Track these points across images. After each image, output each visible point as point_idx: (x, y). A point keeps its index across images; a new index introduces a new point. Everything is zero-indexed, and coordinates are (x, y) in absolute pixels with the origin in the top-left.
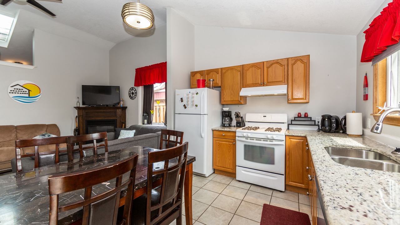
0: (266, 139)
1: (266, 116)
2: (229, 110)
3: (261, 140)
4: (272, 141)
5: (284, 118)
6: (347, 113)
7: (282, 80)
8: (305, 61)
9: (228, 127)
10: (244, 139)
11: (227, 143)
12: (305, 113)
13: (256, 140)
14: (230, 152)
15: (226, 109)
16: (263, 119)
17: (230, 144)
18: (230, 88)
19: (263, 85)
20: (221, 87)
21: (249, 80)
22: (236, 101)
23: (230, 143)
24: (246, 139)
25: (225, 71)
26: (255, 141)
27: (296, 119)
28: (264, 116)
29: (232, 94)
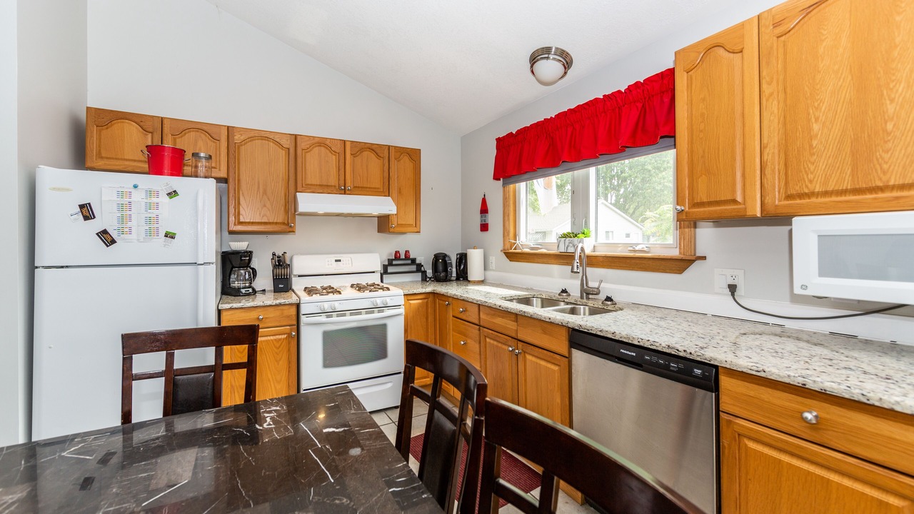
0: (370, 310)
1: (340, 261)
2: (248, 250)
3: (360, 314)
4: (383, 311)
5: (374, 262)
6: (468, 250)
7: (379, 187)
8: (414, 155)
9: (249, 295)
10: (323, 319)
11: (272, 338)
12: (396, 252)
13: (351, 314)
14: (280, 360)
15: (239, 245)
16: (336, 268)
17: (280, 340)
18: (259, 188)
19: (343, 192)
20: (231, 180)
21: (312, 175)
22: (276, 223)
23: (280, 337)
24: (328, 317)
25: (242, 138)
26: (348, 318)
27: (394, 262)
28: (336, 261)
29: (265, 206)
